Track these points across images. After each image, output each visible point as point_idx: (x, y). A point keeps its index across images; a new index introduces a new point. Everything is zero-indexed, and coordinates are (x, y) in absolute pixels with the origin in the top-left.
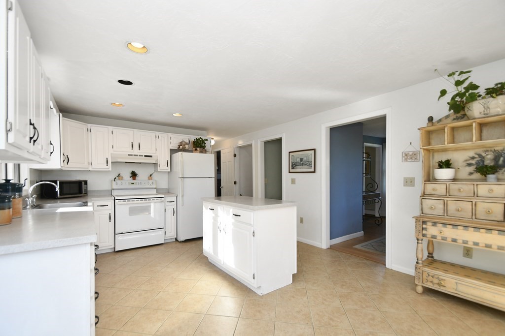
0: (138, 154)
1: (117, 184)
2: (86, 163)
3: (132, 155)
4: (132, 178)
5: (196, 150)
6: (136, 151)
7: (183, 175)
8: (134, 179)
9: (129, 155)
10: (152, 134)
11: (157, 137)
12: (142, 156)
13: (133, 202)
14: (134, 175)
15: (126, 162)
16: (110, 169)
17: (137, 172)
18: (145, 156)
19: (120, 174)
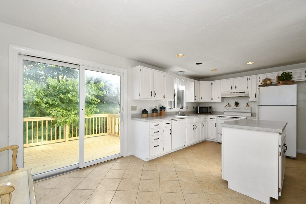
0: (236, 92)
1: (226, 109)
2: (211, 99)
3: (232, 93)
4: (235, 106)
5: (279, 83)
6: (234, 90)
7: (259, 104)
8: (237, 106)
9: (230, 93)
10: (245, 78)
11: (249, 79)
12: (238, 92)
13: (226, 119)
14: (237, 104)
15: (233, 97)
16: (221, 101)
17: (238, 102)
18: (240, 92)
19: (229, 103)
